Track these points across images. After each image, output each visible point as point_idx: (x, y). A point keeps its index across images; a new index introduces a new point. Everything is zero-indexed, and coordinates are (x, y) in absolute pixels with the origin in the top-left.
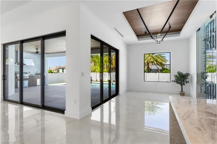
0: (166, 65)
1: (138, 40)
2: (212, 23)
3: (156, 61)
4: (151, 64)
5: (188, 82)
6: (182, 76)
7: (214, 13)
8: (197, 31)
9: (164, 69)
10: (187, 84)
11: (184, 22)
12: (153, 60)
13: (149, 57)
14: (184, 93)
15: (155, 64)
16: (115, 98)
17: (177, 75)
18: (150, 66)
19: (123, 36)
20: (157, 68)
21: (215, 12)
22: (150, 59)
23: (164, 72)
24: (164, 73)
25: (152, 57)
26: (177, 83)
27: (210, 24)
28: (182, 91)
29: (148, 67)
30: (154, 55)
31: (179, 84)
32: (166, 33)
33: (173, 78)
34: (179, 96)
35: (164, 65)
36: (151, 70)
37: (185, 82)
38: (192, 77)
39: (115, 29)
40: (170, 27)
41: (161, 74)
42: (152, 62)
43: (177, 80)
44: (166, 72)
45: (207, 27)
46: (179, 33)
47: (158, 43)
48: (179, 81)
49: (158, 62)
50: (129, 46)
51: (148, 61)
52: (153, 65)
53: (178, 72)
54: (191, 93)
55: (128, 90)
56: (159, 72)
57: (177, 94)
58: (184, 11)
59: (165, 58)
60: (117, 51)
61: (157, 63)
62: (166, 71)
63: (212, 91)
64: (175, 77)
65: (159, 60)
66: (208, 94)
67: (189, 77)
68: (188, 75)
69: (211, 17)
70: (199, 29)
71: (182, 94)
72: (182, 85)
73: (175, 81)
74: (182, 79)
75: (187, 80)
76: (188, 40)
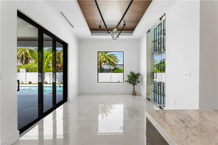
0: (118, 65)
1: (92, 35)
2: (160, 26)
3: (109, 60)
4: (103, 64)
5: (140, 82)
6: (134, 76)
7: (163, 15)
8: (147, 33)
9: (115, 69)
10: (138, 84)
11: (137, 21)
12: (106, 60)
13: (101, 56)
14: (136, 93)
15: (107, 64)
16: (62, 106)
17: (130, 75)
18: (102, 66)
19: (73, 27)
20: (109, 68)
21: (165, 15)
22: (103, 58)
23: (116, 71)
24: (116, 73)
25: (105, 56)
26: (130, 83)
27: (158, 27)
28: (134, 91)
29: (101, 67)
30: (106, 55)
31: (131, 84)
32: (121, 31)
33: (126, 79)
34: (131, 96)
35: (116, 65)
36: (103, 69)
37: (137, 82)
38: (142, 76)
39: (62, 14)
40: (125, 25)
41: (113, 74)
42: (105, 62)
43: (130, 80)
44: (117, 72)
45: (155, 30)
46: (132, 33)
47: (114, 39)
48: (131, 81)
49: (111, 61)
50: (80, 41)
51: (100, 60)
52: (105, 64)
53: (131, 72)
54: (142, 92)
55: (80, 94)
56: (111, 72)
57: (129, 94)
58: (139, 8)
59: (117, 58)
60: (65, 46)
61: (109, 63)
62: (117, 70)
63: (159, 89)
64: (128, 77)
65: (111, 60)
66: (156, 93)
67: (140, 77)
68: (139, 75)
69: (161, 19)
70: (149, 31)
71: (134, 94)
72: (134, 85)
73: (128, 81)
74: (134, 79)
75: (138, 80)
76: (138, 41)
